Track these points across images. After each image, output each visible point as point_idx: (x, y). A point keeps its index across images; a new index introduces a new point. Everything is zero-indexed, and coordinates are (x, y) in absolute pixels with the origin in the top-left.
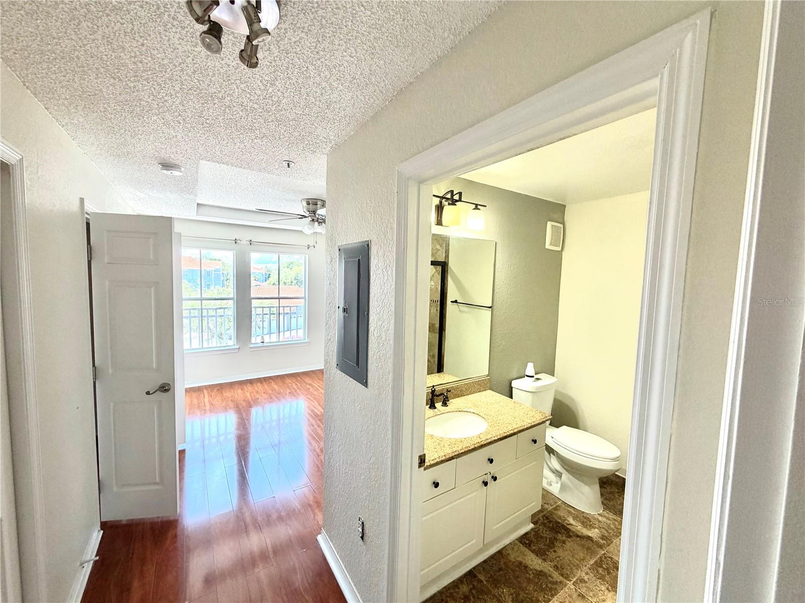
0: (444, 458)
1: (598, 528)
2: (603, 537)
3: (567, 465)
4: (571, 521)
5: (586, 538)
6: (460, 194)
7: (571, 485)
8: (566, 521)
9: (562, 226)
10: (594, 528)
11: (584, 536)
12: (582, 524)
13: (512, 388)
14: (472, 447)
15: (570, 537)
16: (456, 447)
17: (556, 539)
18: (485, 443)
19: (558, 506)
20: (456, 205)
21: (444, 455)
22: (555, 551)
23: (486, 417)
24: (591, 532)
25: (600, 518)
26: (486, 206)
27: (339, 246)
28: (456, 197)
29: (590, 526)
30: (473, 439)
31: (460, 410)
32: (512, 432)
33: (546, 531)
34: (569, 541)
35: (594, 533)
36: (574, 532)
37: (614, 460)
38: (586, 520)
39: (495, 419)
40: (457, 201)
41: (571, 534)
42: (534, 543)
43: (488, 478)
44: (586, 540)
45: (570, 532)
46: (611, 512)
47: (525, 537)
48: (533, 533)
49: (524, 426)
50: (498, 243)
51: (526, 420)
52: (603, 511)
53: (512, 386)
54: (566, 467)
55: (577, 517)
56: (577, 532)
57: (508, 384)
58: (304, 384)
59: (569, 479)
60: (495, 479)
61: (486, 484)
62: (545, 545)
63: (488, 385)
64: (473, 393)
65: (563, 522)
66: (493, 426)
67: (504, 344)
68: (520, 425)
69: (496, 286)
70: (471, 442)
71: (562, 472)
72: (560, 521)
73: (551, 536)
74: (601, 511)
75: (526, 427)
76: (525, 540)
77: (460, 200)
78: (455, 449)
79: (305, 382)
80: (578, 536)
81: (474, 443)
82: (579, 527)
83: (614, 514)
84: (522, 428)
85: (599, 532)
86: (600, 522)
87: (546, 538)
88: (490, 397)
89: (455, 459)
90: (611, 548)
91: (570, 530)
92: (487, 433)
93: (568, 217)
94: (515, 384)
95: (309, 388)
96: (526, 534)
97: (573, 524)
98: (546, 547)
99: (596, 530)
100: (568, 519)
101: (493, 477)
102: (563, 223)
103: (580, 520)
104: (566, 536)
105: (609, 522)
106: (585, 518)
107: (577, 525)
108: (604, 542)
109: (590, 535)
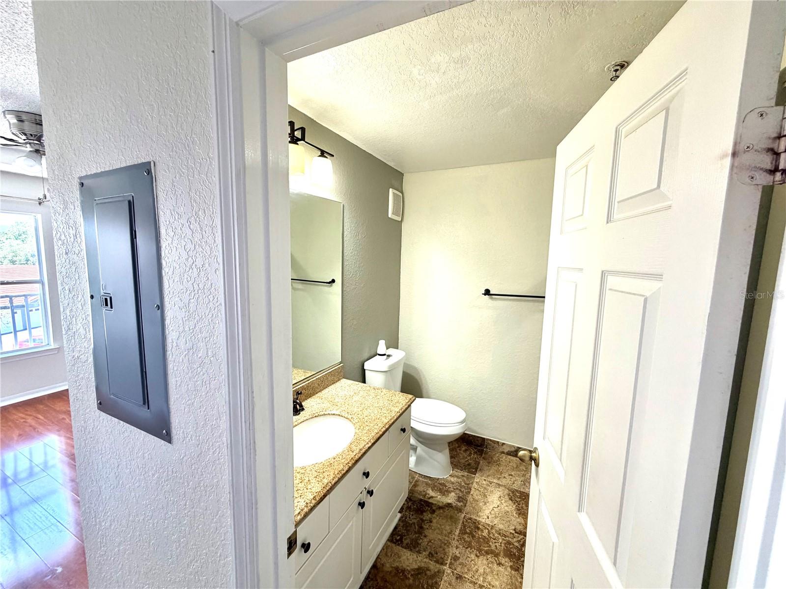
0: (314, 502)
1: (453, 491)
2: (459, 499)
3: (420, 437)
4: (431, 493)
5: (447, 507)
6: (303, 130)
7: (426, 456)
8: (427, 496)
9: (401, 194)
10: (450, 492)
11: (445, 505)
12: (440, 492)
13: (365, 370)
14: (346, 469)
15: (433, 512)
16: (326, 477)
17: (423, 520)
18: (360, 455)
19: (416, 481)
20: (298, 144)
21: (312, 497)
22: (425, 536)
23: (350, 417)
24: (449, 498)
25: (452, 479)
26: (333, 156)
27: (80, 178)
28: (298, 134)
29: (447, 491)
30: (344, 456)
31: (317, 415)
32: (384, 429)
33: (412, 515)
34: (434, 518)
35: (451, 499)
36: (436, 504)
37: (462, 422)
38: (441, 487)
39: (361, 417)
40: (298, 140)
41: (434, 508)
42: (405, 536)
43: (364, 497)
44: (447, 508)
45: (433, 506)
46: (458, 469)
47: (394, 533)
48: (401, 524)
49: (394, 417)
50: (345, 206)
51: (393, 408)
52: (453, 470)
53: (365, 368)
54: (420, 440)
55: (435, 486)
56: (439, 504)
57: (361, 367)
58: (54, 414)
59: (423, 450)
60: (370, 493)
61: (362, 505)
62: (416, 533)
63: (342, 374)
64: (327, 387)
65: (425, 498)
66: (362, 427)
67: (355, 323)
68: (390, 418)
69: (345, 257)
70: (343, 461)
71: (417, 445)
72: (421, 497)
73: (418, 520)
74: (451, 472)
75: (395, 418)
76: (397, 537)
77: (303, 139)
78: (325, 481)
79: (55, 410)
80: (440, 508)
81: (346, 462)
82: (439, 497)
83: (461, 470)
84: (392, 421)
85: (455, 495)
86: (453, 483)
87: (414, 523)
88: (346, 386)
89: (328, 496)
90: (468, 508)
91: (432, 504)
92: (357, 440)
93: (406, 186)
94: (367, 365)
95: (64, 419)
96: (396, 528)
97: (434, 496)
98: (417, 535)
99: (453, 494)
100: (428, 492)
101: (368, 492)
102: (402, 193)
103: (437, 488)
104: (430, 513)
105: (459, 480)
106: (441, 484)
107: (436, 495)
108: (461, 504)
109: (449, 501)
